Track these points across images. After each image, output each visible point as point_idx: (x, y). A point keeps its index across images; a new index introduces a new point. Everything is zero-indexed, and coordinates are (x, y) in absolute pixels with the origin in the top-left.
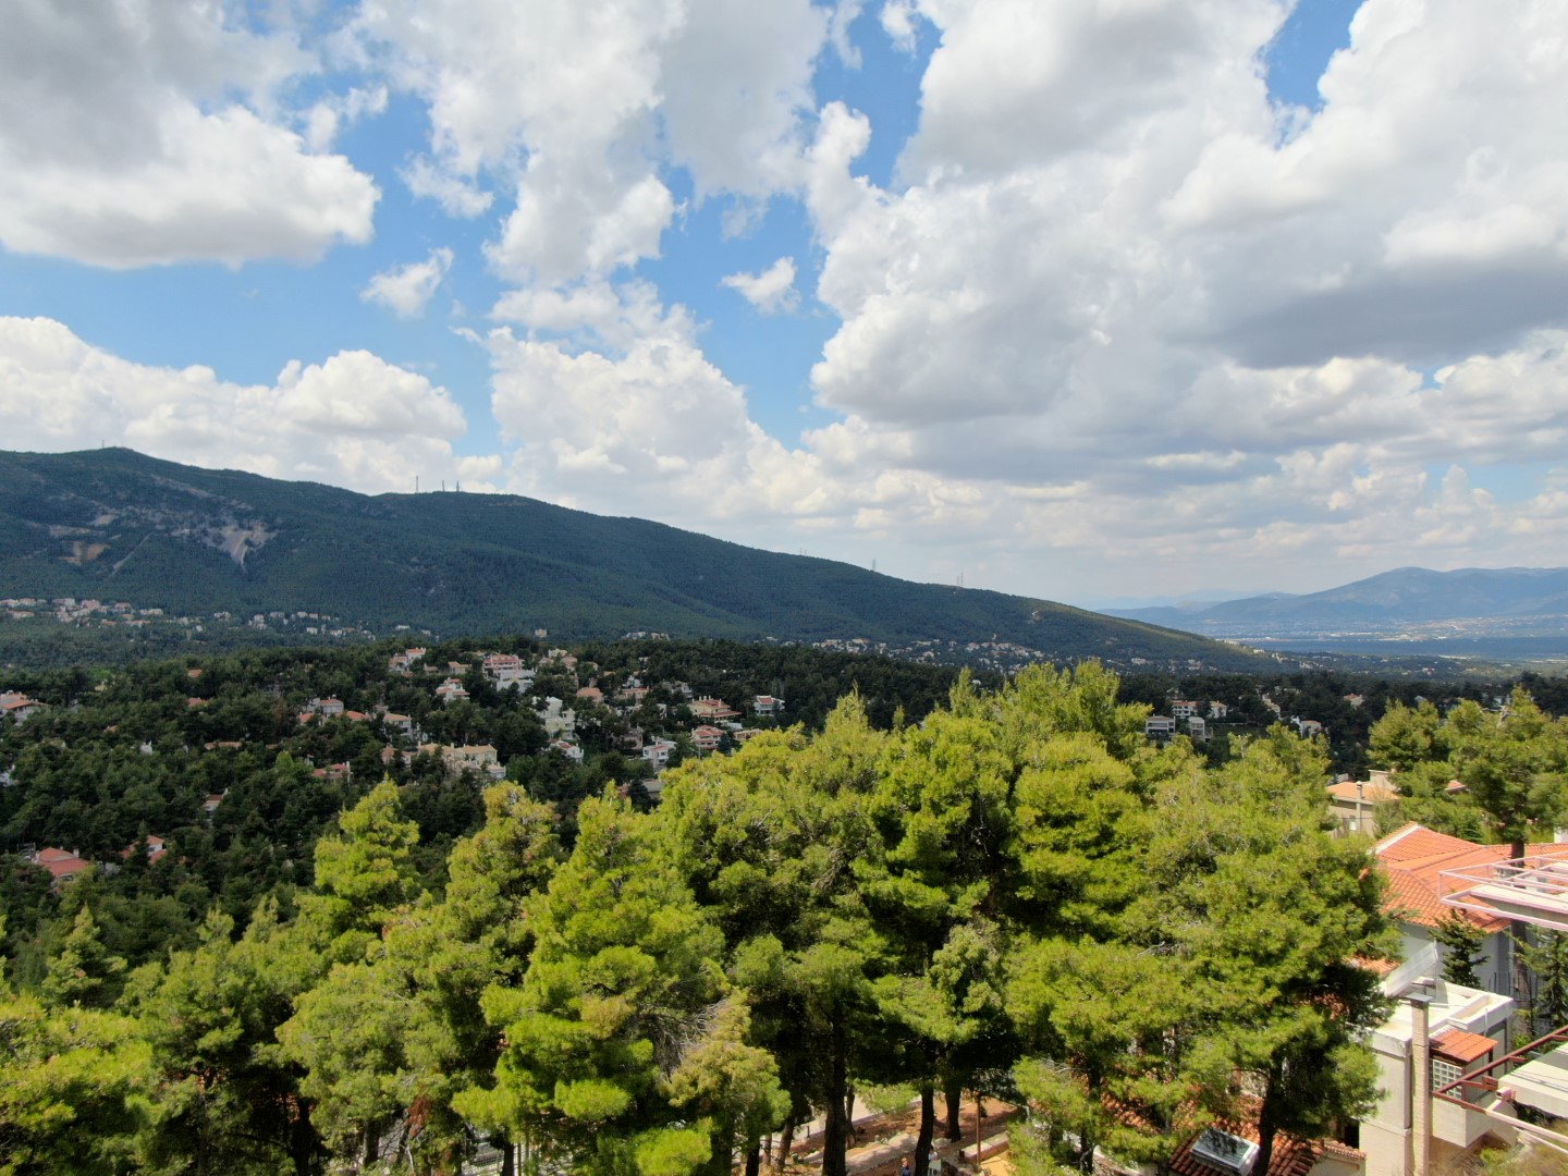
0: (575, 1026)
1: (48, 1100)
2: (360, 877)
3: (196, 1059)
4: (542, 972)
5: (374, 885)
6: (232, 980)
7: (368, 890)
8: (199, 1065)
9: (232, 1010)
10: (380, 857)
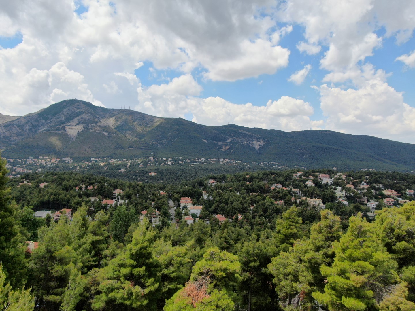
0: (348, 282)
1: (220, 271)
2: (287, 230)
3: (249, 268)
4: (338, 264)
5: (291, 233)
6: (257, 251)
7: (289, 234)
8: (250, 270)
9: (257, 258)
10: (292, 226)
